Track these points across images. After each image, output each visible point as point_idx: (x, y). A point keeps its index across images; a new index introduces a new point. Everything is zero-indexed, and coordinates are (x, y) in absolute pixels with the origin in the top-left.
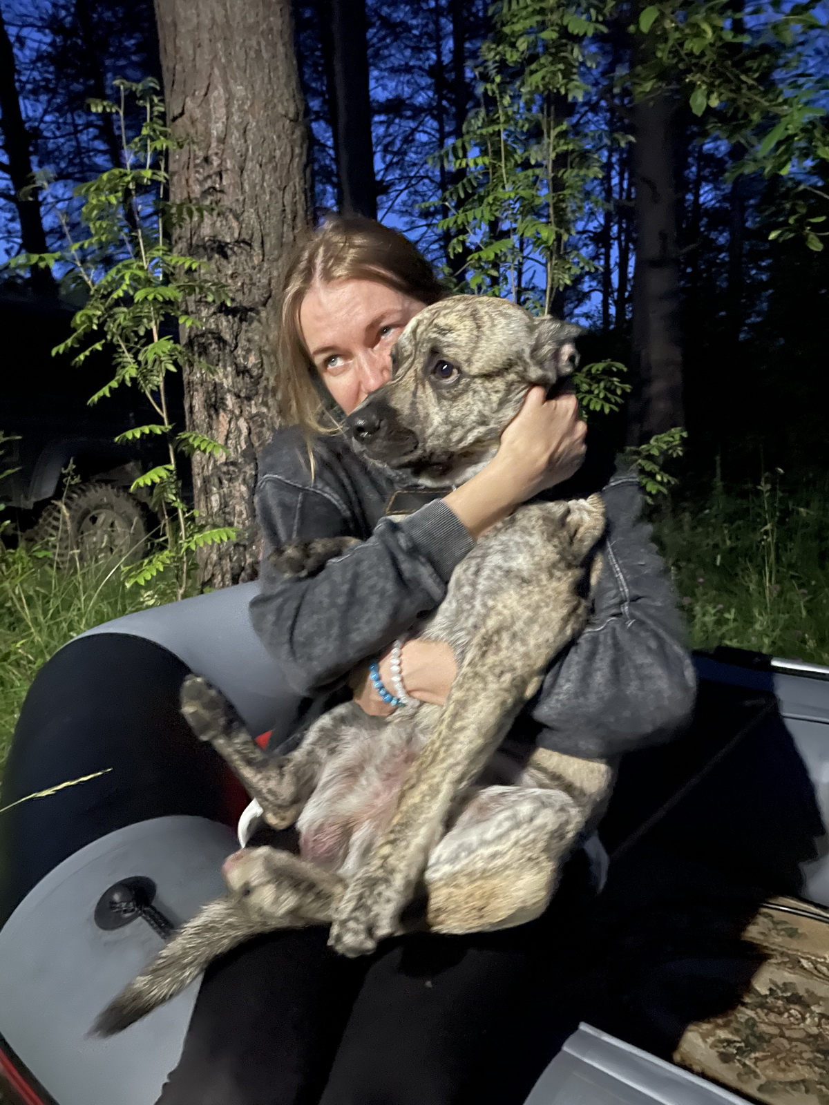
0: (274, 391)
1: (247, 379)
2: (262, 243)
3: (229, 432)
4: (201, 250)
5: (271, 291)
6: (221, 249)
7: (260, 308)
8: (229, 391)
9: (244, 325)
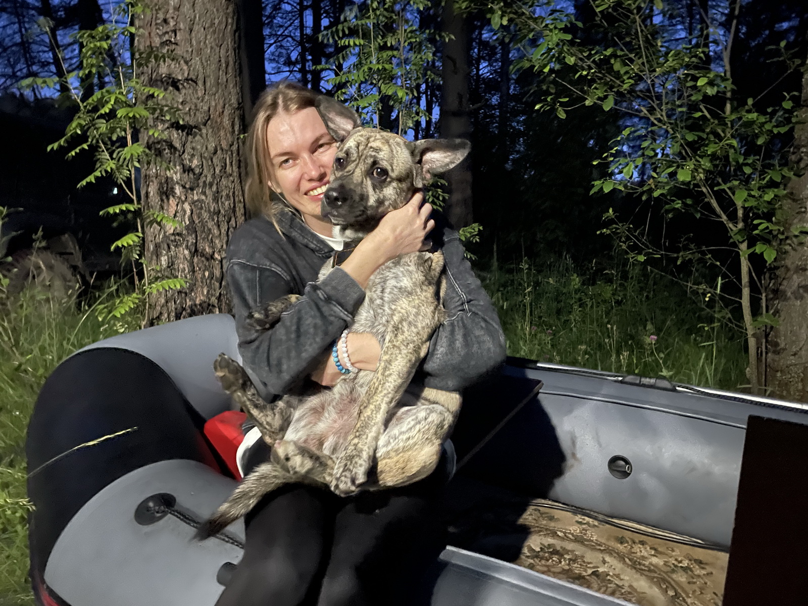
0: (211, 185)
1: (191, 175)
2: (205, 82)
3: (176, 212)
4: (159, 83)
5: (210, 116)
6: (175, 84)
7: (202, 127)
8: (178, 183)
9: (190, 137)
